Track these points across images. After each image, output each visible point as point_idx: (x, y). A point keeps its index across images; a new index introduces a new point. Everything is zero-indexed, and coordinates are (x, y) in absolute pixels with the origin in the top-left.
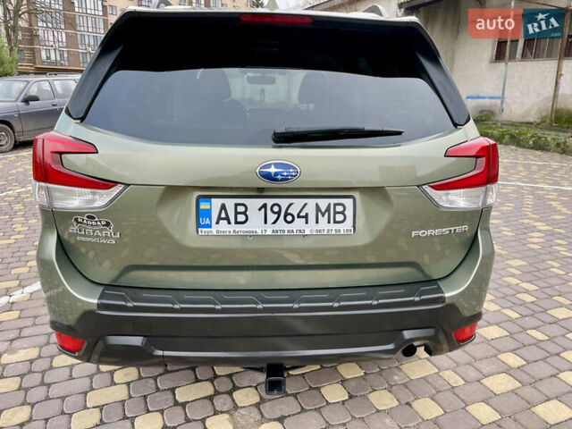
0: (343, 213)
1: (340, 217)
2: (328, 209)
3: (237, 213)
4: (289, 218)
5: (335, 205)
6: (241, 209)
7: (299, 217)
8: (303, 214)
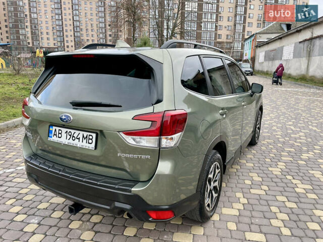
0: (91, 139)
1: (90, 141)
2: (87, 137)
3: (59, 133)
4: (74, 138)
5: (89, 135)
6: (60, 132)
7: (77, 138)
8: (78, 137)
